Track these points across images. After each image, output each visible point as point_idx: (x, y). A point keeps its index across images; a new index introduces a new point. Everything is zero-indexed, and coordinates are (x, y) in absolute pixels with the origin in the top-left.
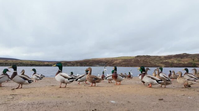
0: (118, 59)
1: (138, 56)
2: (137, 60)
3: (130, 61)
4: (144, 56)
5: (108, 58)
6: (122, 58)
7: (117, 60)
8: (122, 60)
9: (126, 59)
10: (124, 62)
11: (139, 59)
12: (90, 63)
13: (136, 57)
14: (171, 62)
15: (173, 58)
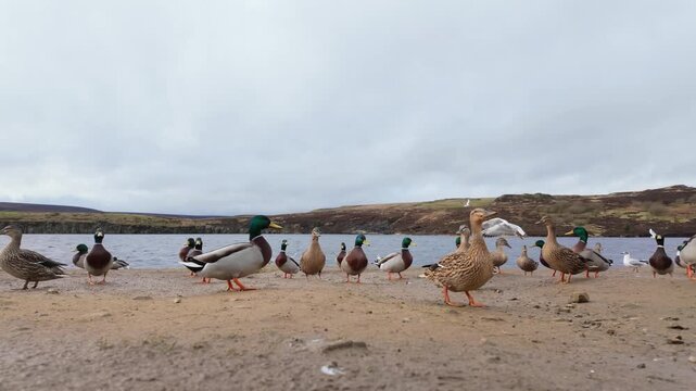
0: (433, 207)
1: (505, 198)
4: (528, 196)
7: (429, 211)
8: (448, 210)
9: (463, 208)
10: (454, 217)
11: (511, 209)
12: (335, 223)
13: (498, 200)
14: (625, 217)
15: (635, 202)
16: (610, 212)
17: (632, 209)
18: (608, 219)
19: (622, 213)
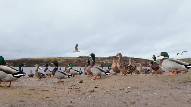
0: (61, 59)
1: (80, 57)
2: (80, 61)
3: (73, 62)
4: (85, 57)
5: (50, 58)
6: (65, 58)
7: (60, 60)
8: (65, 60)
9: (69, 60)
10: (66, 62)
11: (81, 60)
12: (27, 63)
13: (78, 58)
15: (107, 59)
16: (102, 61)
17: (106, 61)
18: (101, 63)
19: (104, 62)
